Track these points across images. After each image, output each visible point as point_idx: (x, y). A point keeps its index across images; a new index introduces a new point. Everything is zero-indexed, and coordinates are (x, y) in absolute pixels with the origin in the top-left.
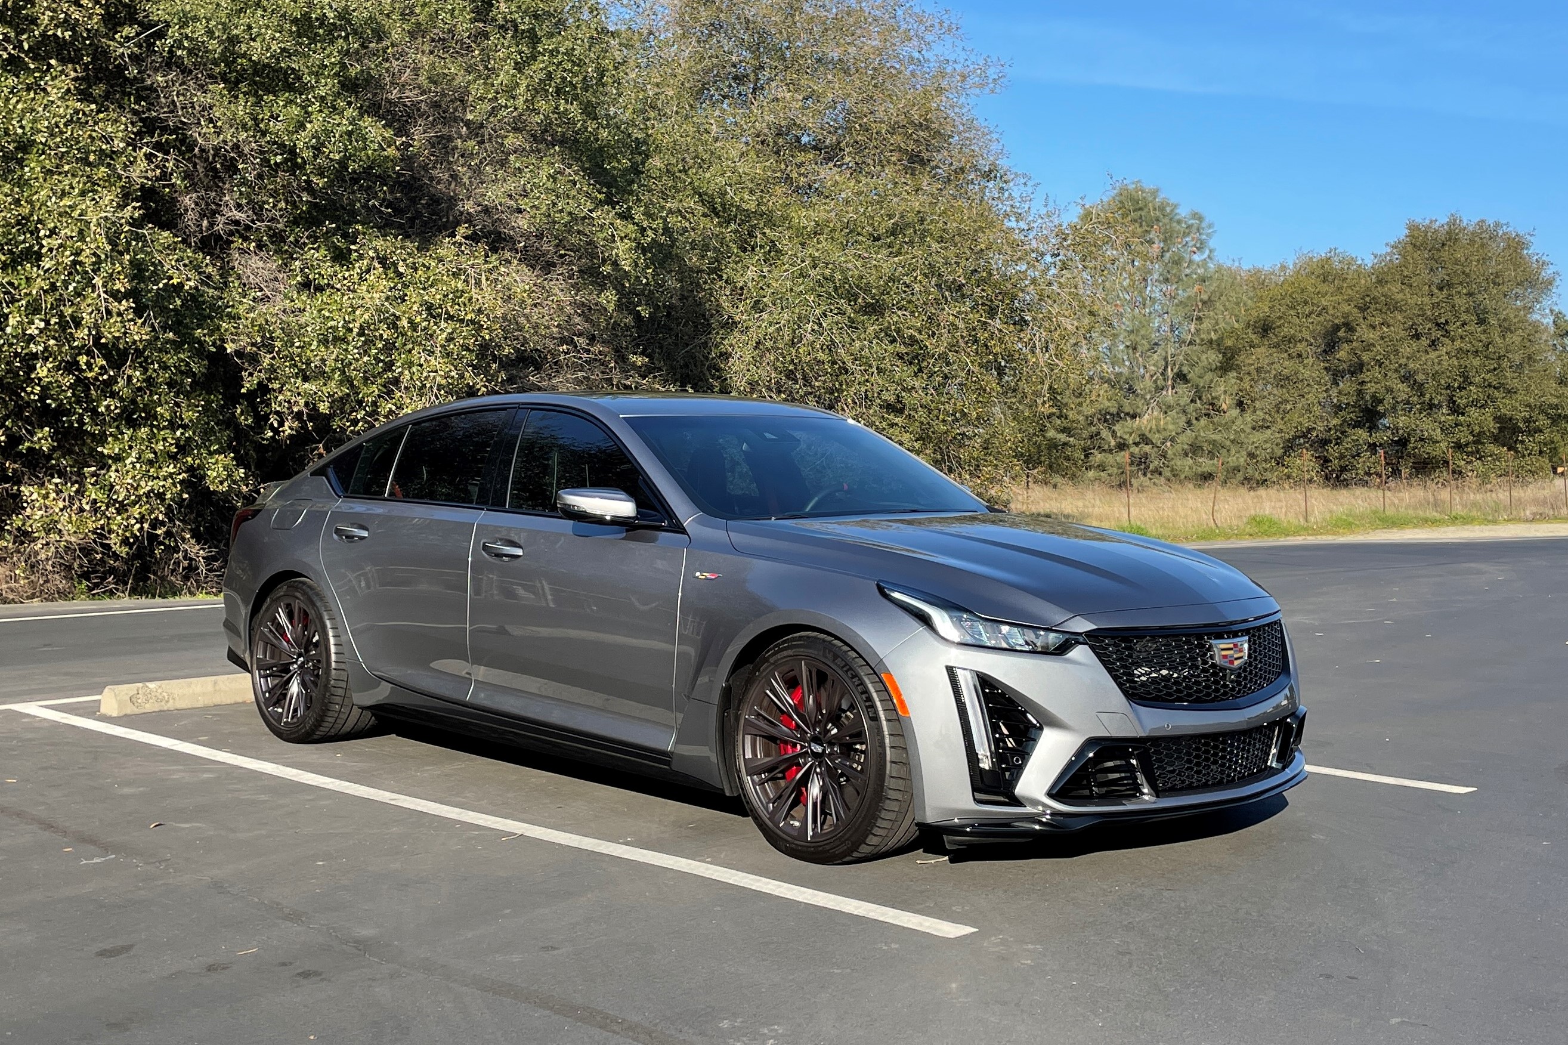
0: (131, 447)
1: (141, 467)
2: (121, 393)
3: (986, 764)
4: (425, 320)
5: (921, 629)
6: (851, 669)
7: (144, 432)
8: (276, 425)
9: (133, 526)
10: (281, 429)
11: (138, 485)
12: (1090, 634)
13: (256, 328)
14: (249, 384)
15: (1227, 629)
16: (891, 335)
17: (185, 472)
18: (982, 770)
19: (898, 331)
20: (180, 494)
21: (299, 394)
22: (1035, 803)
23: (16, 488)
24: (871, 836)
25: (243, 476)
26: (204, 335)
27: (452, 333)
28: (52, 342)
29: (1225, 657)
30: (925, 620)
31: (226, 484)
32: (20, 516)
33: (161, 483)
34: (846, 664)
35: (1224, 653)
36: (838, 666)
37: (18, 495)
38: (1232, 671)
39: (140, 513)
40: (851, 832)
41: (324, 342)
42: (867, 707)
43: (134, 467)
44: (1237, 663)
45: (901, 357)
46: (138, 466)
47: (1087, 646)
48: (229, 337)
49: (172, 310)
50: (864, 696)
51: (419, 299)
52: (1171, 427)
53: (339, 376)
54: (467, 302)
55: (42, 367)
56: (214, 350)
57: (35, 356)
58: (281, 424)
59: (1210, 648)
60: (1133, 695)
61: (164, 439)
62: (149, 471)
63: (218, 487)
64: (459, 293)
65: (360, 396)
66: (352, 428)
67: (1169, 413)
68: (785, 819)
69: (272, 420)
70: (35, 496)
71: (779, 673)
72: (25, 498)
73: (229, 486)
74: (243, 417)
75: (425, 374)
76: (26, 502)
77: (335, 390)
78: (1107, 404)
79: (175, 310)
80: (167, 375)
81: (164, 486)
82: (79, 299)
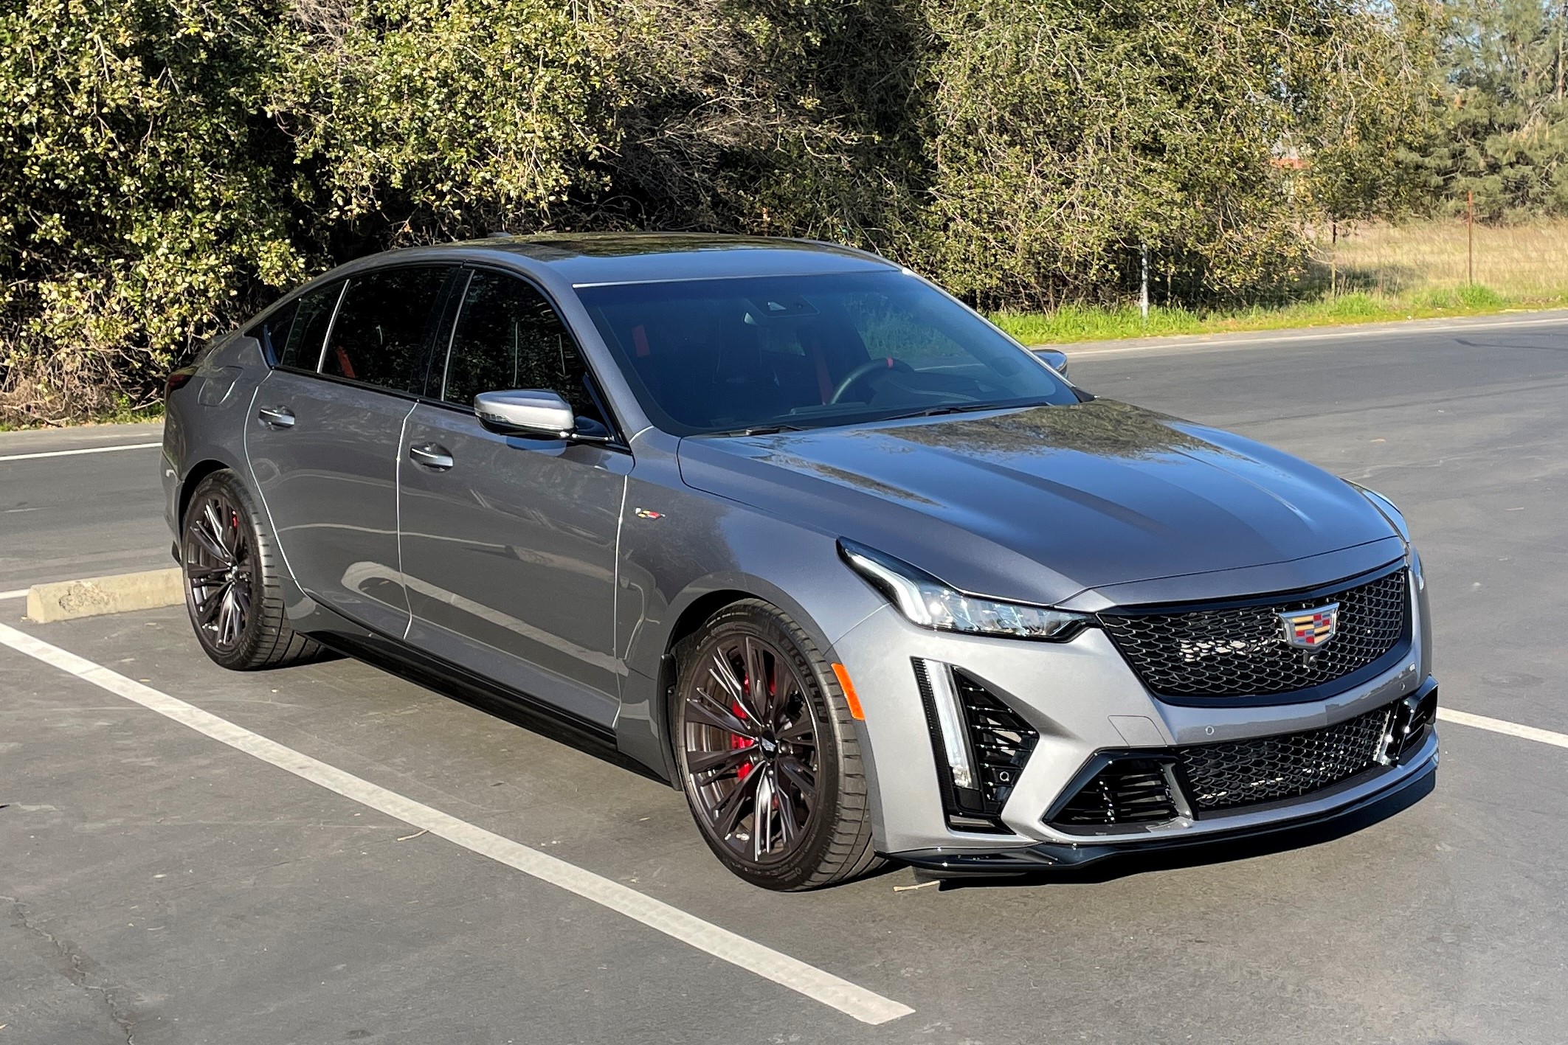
0: (161, 235)
1: (176, 259)
2: (142, 170)
3: (964, 781)
4: (520, 65)
5: (883, 607)
6: (799, 654)
7: (175, 216)
8: (341, 203)
9: (173, 329)
10: (346, 208)
11: (173, 282)
12: (1106, 614)
13: (306, 83)
14: (304, 150)
15: (1305, 596)
16: (1148, 53)
17: (231, 263)
18: (957, 789)
19: (1156, 48)
20: (226, 292)
21: (363, 165)
22: (1028, 830)
23: (32, 285)
24: (823, 863)
25: (303, 266)
26: (241, 94)
27: (552, 81)
28: (47, 111)
29: (1300, 633)
30: (888, 593)
31: (283, 277)
32: (38, 320)
33: (202, 278)
34: (794, 648)
35: (1298, 628)
36: (784, 649)
37: (36, 295)
38: (1311, 652)
39: (180, 314)
40: (800, 857)
41: (398, 97)
42: (817, 704)
43: (167, 259)
44: (1318, 640)
45: (1161, 82)
46: (171, 257)
47: (1099, 630)
48: (272, 95)
49: (195, 65)
50: (813, 690)
51: (509, 39)
52: (1558, 142)
53: (416, 139)
54: (570, 41)
55: (38, 142)
56: (255, 113)
57: (30, 129)
58: (348, 201)
59: (1279, 624)
60: (1164, 691)
61: (202, 225)
62: (185, 264)
63: (273, 280)
64: (558, 31)
65: (446, 163)
66: (438, 203)
67: (1557, 123)
68: (733, 829)
69: (336, 196)
70: (55, 295)
71: (723, 649)
72: (44, 297)
73: (288, 280)
74: (302, 194)
75: (520, 135)
76: (46, 301)
77: (411, 158)
78: (1474, 112)
79: (200, 63)
80: (198, 147)
81: (204, 282)
82: (75, 57)
